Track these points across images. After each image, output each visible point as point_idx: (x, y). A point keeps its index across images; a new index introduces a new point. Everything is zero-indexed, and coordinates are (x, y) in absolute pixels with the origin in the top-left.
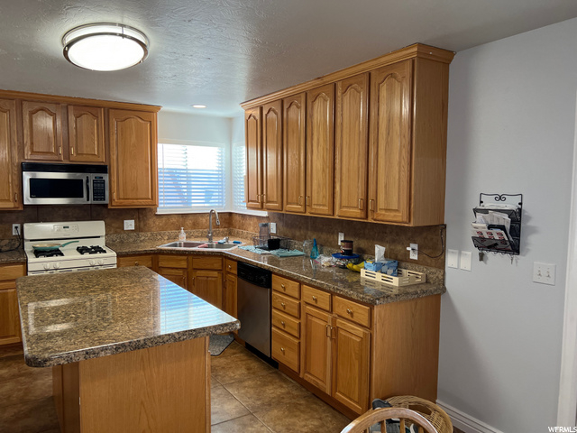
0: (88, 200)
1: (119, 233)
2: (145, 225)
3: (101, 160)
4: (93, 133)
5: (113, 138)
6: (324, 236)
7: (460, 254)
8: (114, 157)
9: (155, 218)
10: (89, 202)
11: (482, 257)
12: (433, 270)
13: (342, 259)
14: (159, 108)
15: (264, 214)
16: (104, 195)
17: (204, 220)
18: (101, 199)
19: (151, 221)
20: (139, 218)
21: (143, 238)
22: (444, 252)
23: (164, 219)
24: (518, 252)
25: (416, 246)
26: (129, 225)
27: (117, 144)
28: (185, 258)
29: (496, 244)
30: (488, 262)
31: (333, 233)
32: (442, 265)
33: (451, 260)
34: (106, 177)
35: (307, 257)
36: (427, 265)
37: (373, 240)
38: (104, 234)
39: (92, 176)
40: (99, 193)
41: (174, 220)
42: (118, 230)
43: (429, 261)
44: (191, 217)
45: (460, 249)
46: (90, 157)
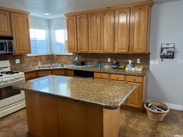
0: (6, 51)
1: (14, 65)
2: (23, 61)
3: (9, 34)
4: (5, 23)
5: (13, 25)
6: (101, 60)
7: (155, 60)
8: (14, 33)
9: (27, 58)
10: (7, 52)
11: (162, 60)
12: (146, 65)
13: (115, 65)
14: (29, 13)
15: (71, 54)
16: (13, 49)
17: (43, 58)
18: (11, 51)
19: (25, 59)
20: (21, 58)
21: (23, 66)
22: (149, 60)
23: (30, 58)
24: (173, 58)
25: (140, 59)
26: (18, 61)
27: (15, 28)
28: (50, 71)
29: (168, 56)
30: (164, 61)
31: (105, 58)
32: (149, 64)
33: (151, 62)
34: (13, 42)
35: (96, 66)
36: (144, 64)
37: (123, 59)
38: (10, 66)
39: (7, 41)
40: (11, 49)
41: (33, 58)
42: (14, 64)
43: (144, 63)
44: (39, 57)
45: (155, 59)
46: (5, 33)
